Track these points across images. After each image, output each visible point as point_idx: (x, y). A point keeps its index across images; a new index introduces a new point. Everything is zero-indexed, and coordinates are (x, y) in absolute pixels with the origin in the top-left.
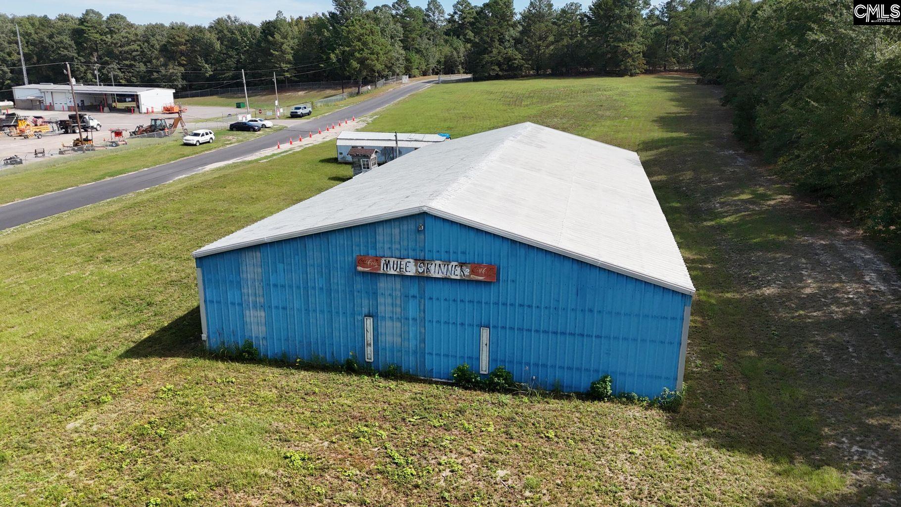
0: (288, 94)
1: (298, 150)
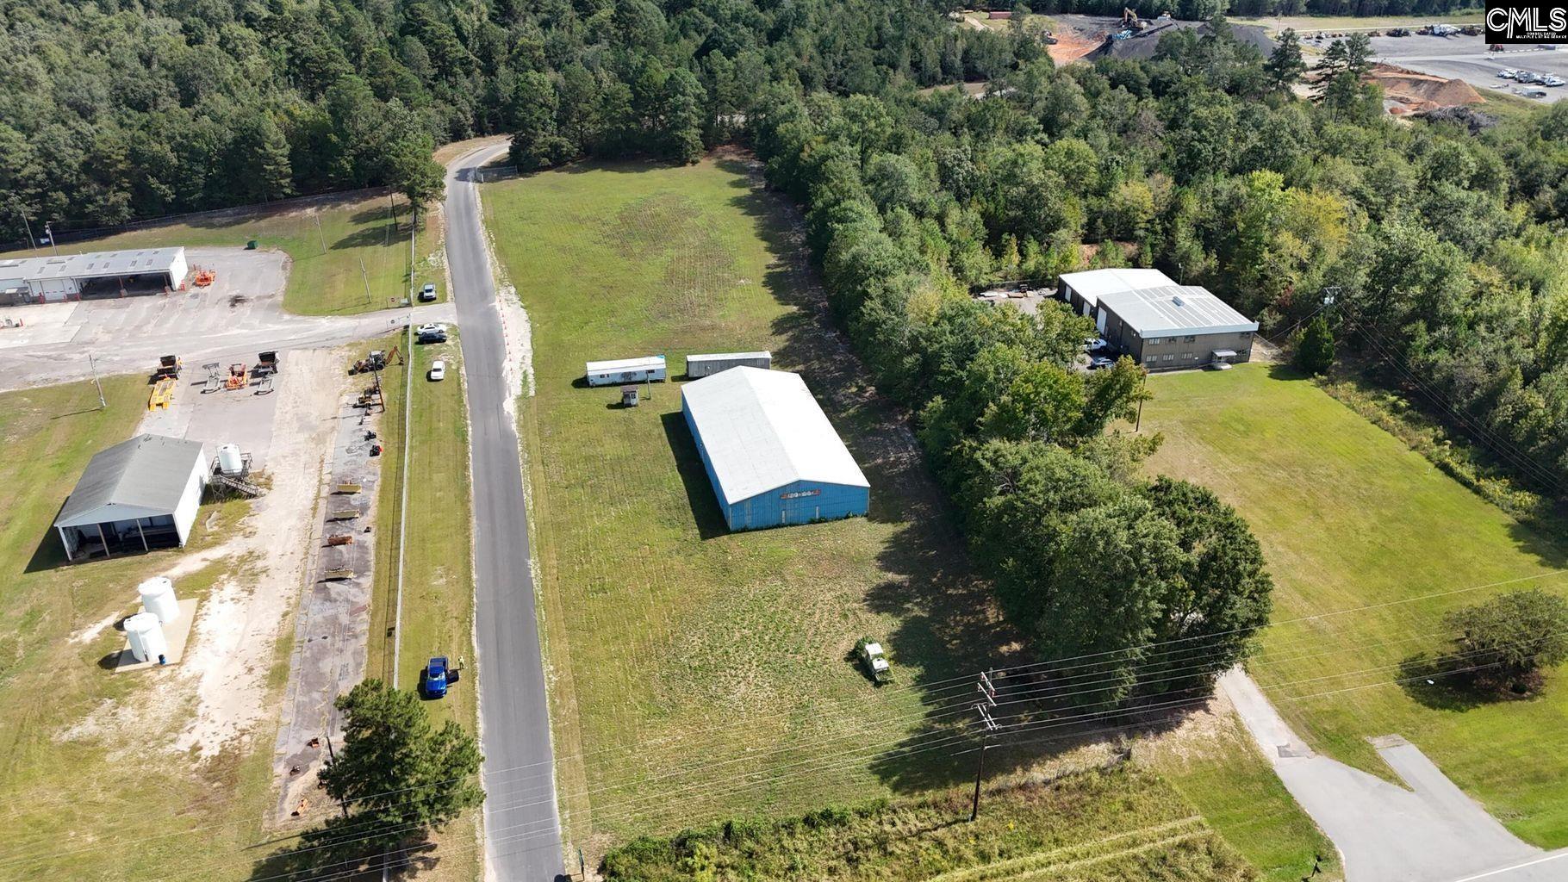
0: (293, 214)
1: (531, 371)
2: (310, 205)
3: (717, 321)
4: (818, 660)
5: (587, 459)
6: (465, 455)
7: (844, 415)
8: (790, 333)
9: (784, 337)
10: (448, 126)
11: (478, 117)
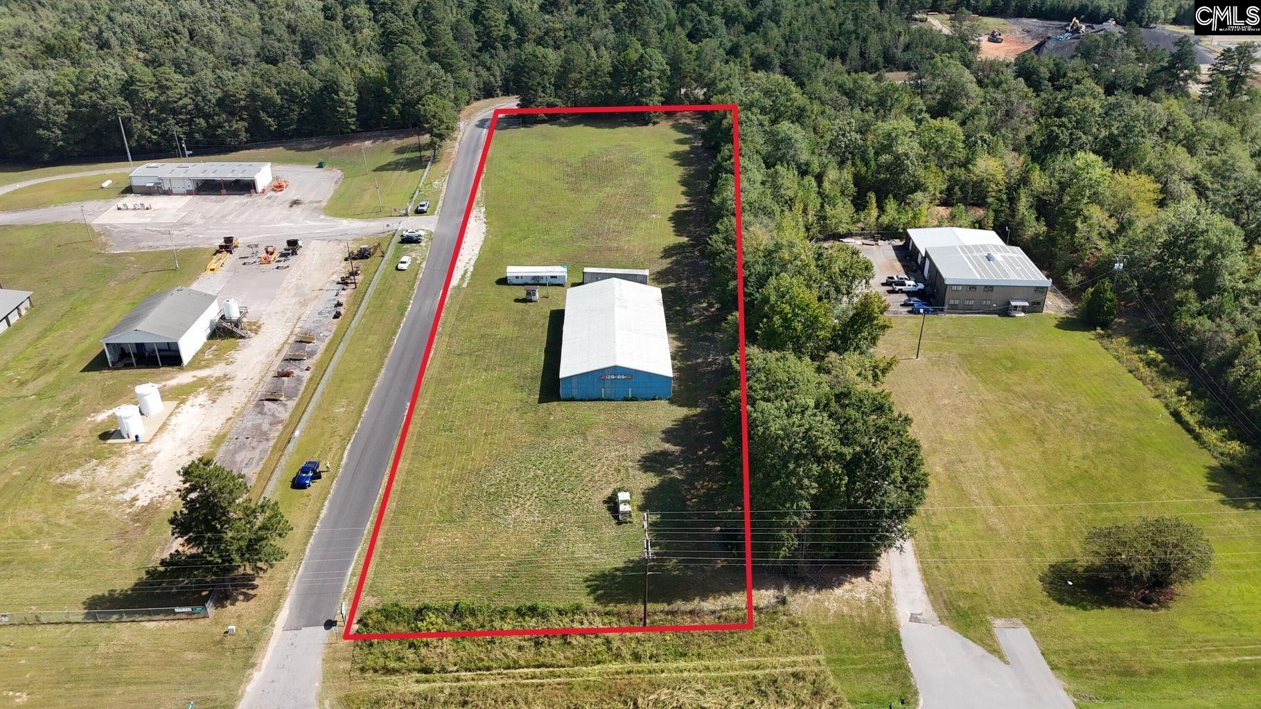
1: (471, 269)
2: (369, 139)
3: (622, 244)
4: (584, 499)
5: (483, 336)
6: (398, 325)
7: (689, 323)
8: (674, 258)
9: (669, 260)
10: (482, 86)
11: (506, 80)
